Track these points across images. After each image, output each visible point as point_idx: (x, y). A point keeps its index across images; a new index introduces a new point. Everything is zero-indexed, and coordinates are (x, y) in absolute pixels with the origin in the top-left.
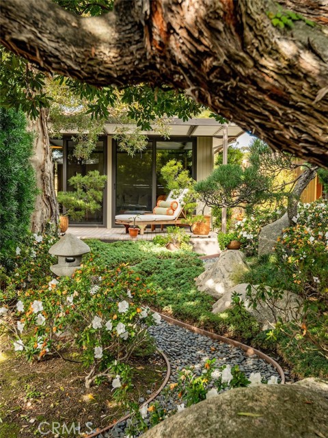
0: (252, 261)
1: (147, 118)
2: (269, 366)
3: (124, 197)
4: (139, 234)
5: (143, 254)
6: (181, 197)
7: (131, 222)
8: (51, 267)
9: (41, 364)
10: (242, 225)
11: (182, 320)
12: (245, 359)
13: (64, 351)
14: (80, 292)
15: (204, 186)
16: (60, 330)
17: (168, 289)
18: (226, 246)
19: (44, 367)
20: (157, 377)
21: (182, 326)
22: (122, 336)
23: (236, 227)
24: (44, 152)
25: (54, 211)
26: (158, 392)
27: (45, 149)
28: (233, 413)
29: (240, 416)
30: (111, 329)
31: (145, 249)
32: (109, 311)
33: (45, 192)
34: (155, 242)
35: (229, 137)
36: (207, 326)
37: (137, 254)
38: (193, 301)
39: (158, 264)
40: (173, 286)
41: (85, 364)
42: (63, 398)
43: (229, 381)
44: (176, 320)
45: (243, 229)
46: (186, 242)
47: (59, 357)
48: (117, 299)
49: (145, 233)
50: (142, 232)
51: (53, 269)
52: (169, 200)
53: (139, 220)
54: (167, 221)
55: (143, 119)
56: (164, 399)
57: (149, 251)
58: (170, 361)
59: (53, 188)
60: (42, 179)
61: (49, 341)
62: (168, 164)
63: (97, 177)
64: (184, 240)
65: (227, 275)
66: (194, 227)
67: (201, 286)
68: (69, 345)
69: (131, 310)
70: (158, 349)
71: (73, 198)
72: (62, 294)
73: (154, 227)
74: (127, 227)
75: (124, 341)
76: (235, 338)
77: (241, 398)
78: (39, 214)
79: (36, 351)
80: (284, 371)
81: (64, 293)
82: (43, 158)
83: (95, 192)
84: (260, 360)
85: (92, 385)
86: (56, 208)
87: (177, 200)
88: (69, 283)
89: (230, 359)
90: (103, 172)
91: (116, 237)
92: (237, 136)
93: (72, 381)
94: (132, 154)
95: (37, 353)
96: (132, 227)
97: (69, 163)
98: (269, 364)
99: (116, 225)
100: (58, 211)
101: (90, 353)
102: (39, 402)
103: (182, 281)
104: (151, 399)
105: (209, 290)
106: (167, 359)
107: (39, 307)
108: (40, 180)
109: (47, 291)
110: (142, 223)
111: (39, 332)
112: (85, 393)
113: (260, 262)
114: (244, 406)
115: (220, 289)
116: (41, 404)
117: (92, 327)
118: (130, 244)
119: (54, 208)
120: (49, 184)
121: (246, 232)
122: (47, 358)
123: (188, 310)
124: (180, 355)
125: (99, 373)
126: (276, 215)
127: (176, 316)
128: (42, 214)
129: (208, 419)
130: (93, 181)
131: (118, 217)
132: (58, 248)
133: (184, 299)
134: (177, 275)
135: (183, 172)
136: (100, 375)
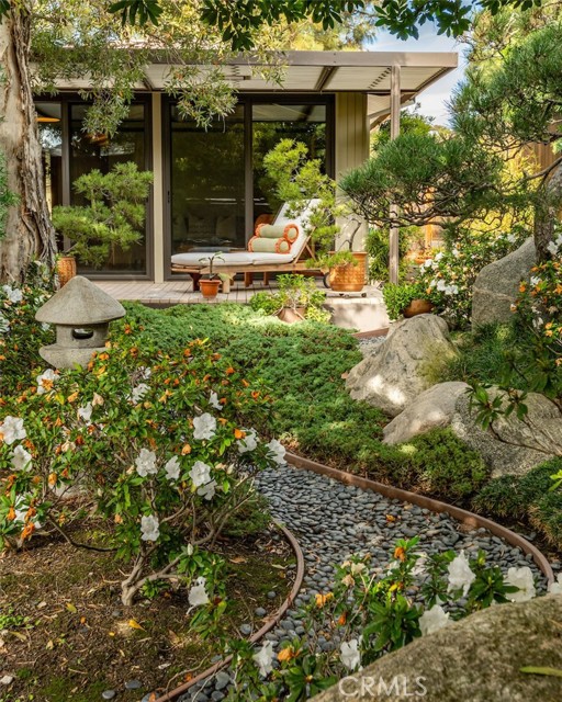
0: (458, 339)
1: (245, 23)
2: (515, 551)
3: (186, 220)
4: (220, 292)
5: (231, 331)
6: (307, 214)
7: (204, 267)
8: (41, 351)
9: (24, 556)
10: (435, 267)
11: (321, 459)
12: (461, 538)
13: (75, 527)
14: (106, 397)
15: (362, 180)
16: (65, 480)
17: (289, 397)
18: (401, 312)
19: (31, 562)
20: (276, 579)
21: (320, 472)
22: (200, 493)
23: (423, 271)
24: (21, 119)
25: (45, 243)
26: (281, 611)
27: (23, 112)
28: (510, 669)
29: (527, 674)
30: (176, 476)
31: (234, 319)
32: (172, 437)
33: (25, 203)
34: (254, 306)
35: (402, 91)
36: (375, 470)
37: (219, 331)
38: (343, 420)
39: (265, 346)
40: (300, 390)
41: (120, 555)
42: (74, 628)
43: (466, 588)
44: (309, 461)
45: (438, 274)
46: (318, 306)
47: (64, 541)
48: (188, 412)
49: (231, 290)
50: (227, 287)
51: (46, 353)
52: (281, 222)
53: (222, 263)
54: (276, 265)
55: (235, 25)
56: (295, 626)
57: (243, 322)
58: (301, 545)
59: (41, 194)
60: (19, 175)
61: (42, 506)
62: (279, 146)
63: (132, 175)
64: (313, 302)
65: (411, 365)
66: (332, 278)
67: (357, 389)
68: (83, 515)
69: (222, 434)
70: (275, 520)
71: (84, 219)
72: (66, 403)
73: (250, 278)
74: (196, 277)
75: (205, 502)
76: (435, 495)
77: (520, 629)
78: (14, 250)
79: (12, 527)
80: (550, 562)
81: (71, 398)
82: (20, 133)
83: (130, 207)
84: (494, 538)
85: (136, 599)
86: (50, 238)
87: (298, 222)
88: (82, 378)
89: (429, 538)
90: (145, 164)
91: (174, 298)
92: (417, 91)
93: (92, 590)
94: (205, 124)
95: (16, 531)
96: (207, 277)
97: (75, 155)
98: (514, 547)
99: (172, 274)
100: (54, 242)
101: (131, 529)
102: (21, 637)
103: (317, 381)
104: (266, 628)
105: (374, 397)
106: (295, 542)
107: (16, 431)
108: (15, 178)
109: (33, 398)
110: (226, 270)
111: (18, 484)
112: (122, 617)
113: (477, 340)
114: (532, 650)
115: (396, 397)
116: (25, 643)
117: (135, 473)
118: (204, 310)
119: (45, 235)
120: (34, 187)
121: (443, 282)
122: (36, 543)
123: (332, 440)
124: (320, 531)
125: (150, 573)
126: (506, 244)
127: (307, 452)
128: (22, 248)
129: (448, 687)
130: (124, 183)
131: (176, 258)
132: (56, 309)
133: (324, 417)
134: (305, 369)
135: (309, 164)
136: (153, 577)
